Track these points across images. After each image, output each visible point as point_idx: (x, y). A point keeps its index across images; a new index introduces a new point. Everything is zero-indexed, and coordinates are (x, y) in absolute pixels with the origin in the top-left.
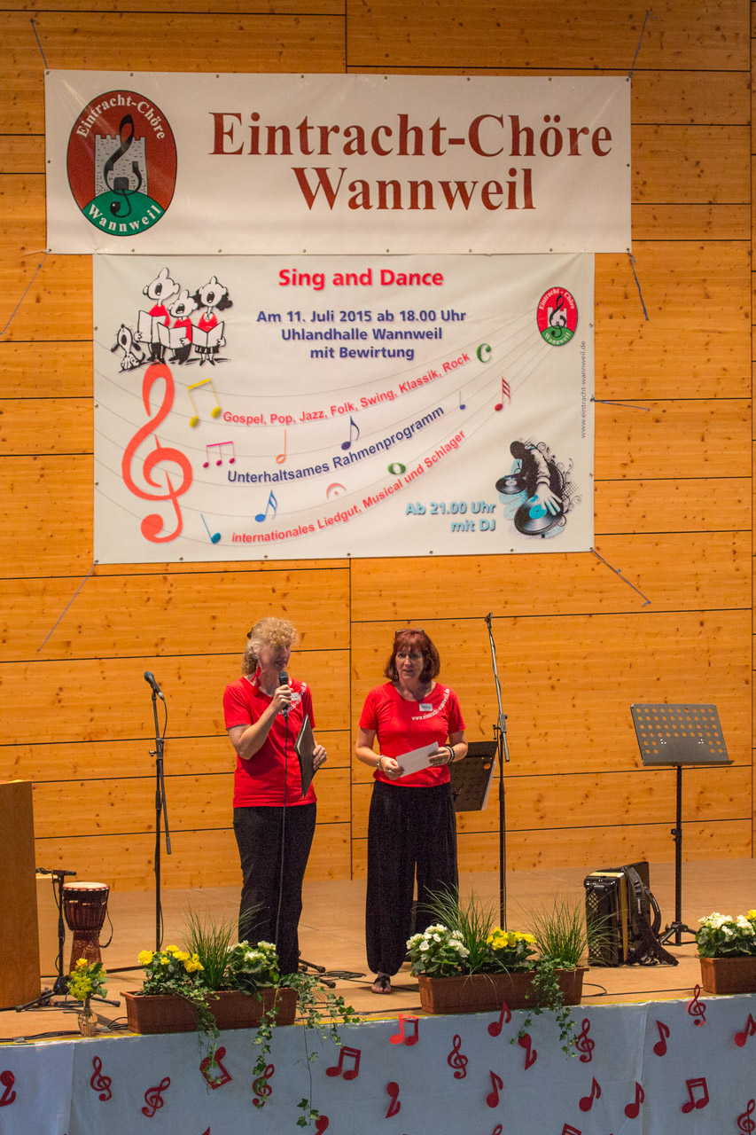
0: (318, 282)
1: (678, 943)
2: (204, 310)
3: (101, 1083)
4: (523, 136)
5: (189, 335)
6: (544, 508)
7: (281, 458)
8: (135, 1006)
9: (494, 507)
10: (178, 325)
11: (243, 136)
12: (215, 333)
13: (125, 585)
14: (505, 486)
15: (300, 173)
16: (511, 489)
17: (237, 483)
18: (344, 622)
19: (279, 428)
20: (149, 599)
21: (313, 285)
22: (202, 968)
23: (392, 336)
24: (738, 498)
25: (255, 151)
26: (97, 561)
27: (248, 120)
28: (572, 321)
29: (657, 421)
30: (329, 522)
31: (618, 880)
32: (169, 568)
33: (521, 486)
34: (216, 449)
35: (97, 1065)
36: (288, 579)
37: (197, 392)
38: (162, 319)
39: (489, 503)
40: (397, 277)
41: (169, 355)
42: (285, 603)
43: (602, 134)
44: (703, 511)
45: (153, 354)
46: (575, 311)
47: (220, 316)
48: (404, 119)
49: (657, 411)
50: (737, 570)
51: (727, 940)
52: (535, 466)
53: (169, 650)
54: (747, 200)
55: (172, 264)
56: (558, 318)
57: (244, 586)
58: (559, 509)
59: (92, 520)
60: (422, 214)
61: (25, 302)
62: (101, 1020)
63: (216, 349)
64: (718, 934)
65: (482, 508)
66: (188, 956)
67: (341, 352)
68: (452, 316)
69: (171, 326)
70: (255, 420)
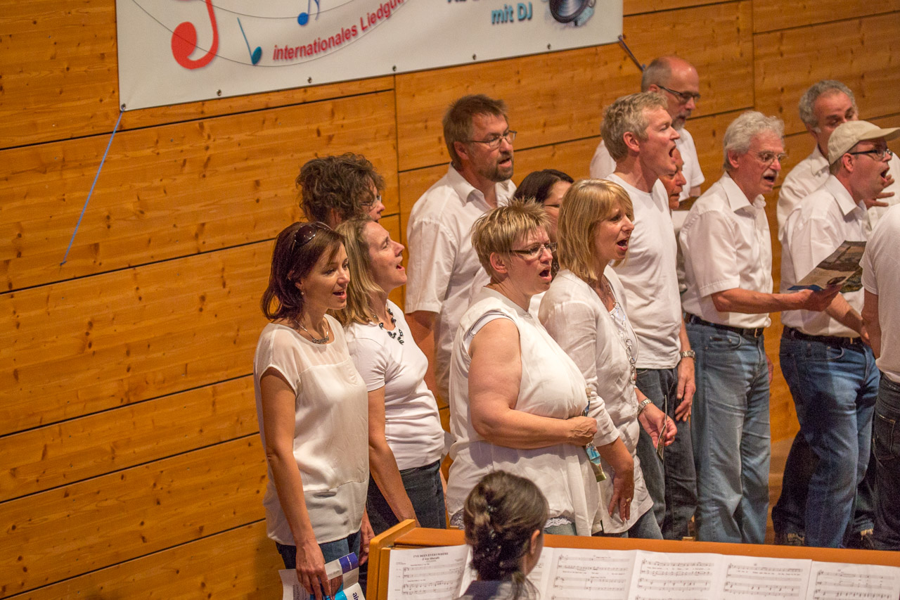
13: (157, 142)
20: (185, 161)
26: (124, 106)
30: (372, 20)
32: (205, 109)
36: (333, 113)
50: (741, 55)
53: (212, 241)
57: (287, 130)
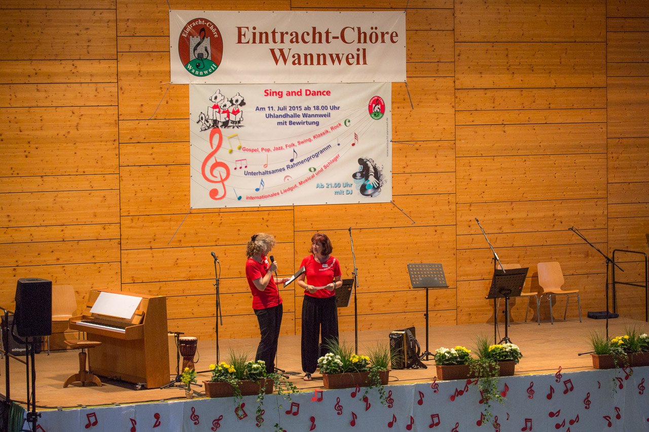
0: (280, 94)
1: (427, 359)
2: (234, 106)
3: (195, 418)
4: (362, 35)
5: (228, 116)
6: (372, 185)
7: (266, 166)
8: (208, 386)
9: (352, 185)
10: (224, 112)
11: (249, 36)
12: (239, 115)
13: (203, 217)
14: (356, 176)
15: (272, 51)
17: (248, 175)
18: (292, 231)
19: (265, 153)
20: (212, 223)
21: (278, 96)
22: (235, 371)
23: (310, 116)
24: (450, 180)
25: (254, 42)
26: (192, 207)
27: (251, 30)
28: (383, 110)
29: (417, 150)
30: (285, 191)
31: (403, 334)
32: (222, 210)
33: (362, 176)
34: (240, 162)
35: (193, 410)
36: (269, 214)
37: (231, 140)
38: (217, 110)
39: (349, 183)
40: (312, 93)
41: (220, 124)
42: (267, 224)
43: (394, 35)
44: (436, 186)
45: (214, 124)
46: (384, 105)
47: (241, 108)
48: (314, 29)
49: (417, 146)
50: (450, 209)
51: (447, 358)
52: (368, 168)
53: (221, 243)
54: (453, 60)
55: (222, 88)
56: (377, 108)
57: (251, 217)
58: (378, 185)
59: (189, 191)
60: (322, 67)
61: (162, 103)
62: (195, 392)
63: (239, 122)
64: (443, 356)
65: (346, 185)
66: (230, 366)
67: (290, 123)
68: (334, 108)
69: (221, 113)
70: (255, 150)
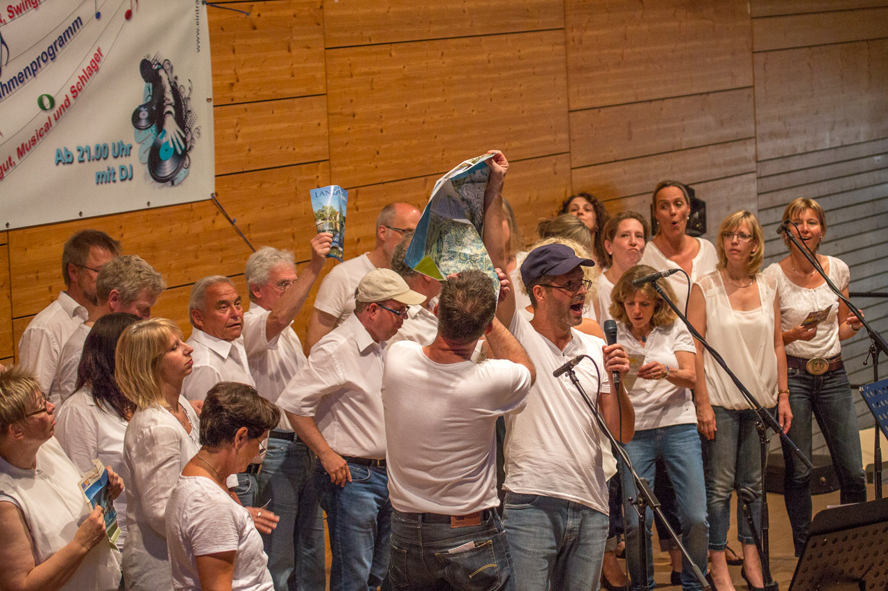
6: (172, 146)
9: (131, 148)
16: (143, 123)
18: (7, 319)
24: (318, 121)
29: (255, 28)
39: (126, 143)
65: (123, 150)
